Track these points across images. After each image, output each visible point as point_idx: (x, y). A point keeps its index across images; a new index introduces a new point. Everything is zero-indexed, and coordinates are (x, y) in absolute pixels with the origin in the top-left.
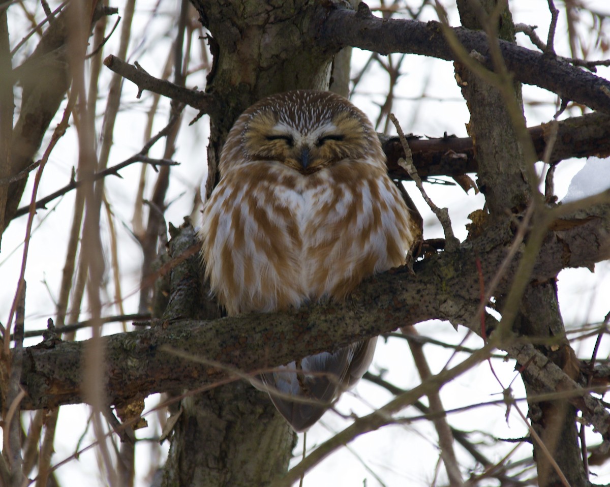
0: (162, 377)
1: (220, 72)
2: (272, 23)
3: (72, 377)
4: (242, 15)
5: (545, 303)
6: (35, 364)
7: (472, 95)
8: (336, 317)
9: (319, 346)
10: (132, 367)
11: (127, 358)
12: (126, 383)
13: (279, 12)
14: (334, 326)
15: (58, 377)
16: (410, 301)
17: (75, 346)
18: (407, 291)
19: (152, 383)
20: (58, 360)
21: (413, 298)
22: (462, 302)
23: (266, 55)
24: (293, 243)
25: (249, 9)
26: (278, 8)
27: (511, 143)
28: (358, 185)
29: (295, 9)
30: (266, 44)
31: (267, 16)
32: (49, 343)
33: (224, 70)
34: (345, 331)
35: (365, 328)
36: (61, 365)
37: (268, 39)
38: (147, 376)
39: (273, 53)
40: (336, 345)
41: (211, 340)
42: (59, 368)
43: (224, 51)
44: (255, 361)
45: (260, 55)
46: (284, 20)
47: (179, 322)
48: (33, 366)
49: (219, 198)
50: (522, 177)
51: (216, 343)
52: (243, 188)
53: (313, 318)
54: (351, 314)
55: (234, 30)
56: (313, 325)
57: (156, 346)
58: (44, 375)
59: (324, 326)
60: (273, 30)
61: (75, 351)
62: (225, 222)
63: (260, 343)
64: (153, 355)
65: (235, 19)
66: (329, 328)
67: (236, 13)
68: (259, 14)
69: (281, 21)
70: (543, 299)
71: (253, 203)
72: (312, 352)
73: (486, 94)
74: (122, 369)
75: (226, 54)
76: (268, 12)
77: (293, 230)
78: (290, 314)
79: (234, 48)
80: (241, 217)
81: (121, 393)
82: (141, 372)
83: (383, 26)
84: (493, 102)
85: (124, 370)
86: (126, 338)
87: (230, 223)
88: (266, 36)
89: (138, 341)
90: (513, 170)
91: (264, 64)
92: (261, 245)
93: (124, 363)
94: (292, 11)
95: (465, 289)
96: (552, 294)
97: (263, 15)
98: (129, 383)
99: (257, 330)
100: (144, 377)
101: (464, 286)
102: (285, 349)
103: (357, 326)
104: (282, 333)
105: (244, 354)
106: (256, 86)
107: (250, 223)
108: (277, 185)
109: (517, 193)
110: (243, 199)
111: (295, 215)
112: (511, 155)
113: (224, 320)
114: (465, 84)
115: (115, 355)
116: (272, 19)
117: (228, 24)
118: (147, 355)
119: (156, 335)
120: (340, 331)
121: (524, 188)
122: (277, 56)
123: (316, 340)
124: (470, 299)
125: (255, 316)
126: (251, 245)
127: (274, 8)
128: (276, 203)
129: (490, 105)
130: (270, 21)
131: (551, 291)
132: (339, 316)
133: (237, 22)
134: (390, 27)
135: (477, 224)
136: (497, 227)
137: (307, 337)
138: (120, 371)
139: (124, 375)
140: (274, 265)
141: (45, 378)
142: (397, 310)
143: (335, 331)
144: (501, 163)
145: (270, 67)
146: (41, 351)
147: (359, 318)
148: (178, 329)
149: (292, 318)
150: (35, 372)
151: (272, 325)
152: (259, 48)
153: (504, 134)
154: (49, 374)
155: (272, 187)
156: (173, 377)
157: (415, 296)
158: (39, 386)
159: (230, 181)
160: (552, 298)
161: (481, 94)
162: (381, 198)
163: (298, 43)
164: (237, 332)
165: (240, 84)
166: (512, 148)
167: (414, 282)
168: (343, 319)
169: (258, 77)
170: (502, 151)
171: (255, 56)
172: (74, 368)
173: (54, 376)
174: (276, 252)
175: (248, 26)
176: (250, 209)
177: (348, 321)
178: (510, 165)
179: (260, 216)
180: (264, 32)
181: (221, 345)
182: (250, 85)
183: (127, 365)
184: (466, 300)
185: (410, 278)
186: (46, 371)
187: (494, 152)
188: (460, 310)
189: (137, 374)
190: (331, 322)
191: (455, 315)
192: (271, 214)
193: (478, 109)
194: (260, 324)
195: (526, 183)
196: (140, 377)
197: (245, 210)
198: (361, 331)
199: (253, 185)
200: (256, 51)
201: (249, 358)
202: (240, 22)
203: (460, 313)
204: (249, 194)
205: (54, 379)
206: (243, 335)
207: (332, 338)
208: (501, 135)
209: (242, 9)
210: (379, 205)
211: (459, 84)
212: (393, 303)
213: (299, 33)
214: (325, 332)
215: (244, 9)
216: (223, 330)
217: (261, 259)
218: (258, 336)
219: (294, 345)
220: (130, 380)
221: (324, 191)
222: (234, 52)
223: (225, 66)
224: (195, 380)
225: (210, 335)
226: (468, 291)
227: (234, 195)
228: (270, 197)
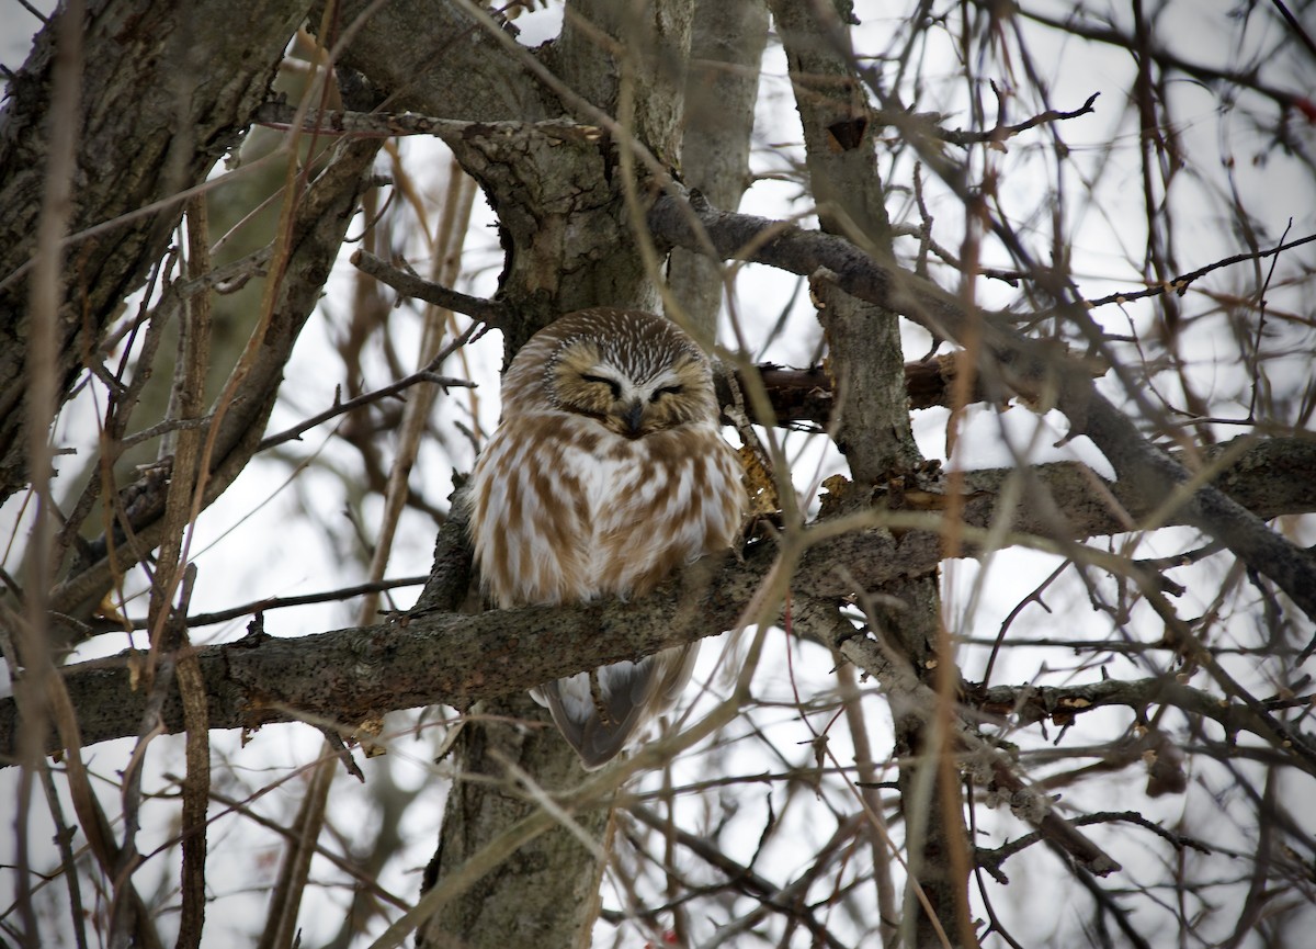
0: (403, 690)
1: (514, 272)
2: (579, 211)
3: (280, 687)
4: (539, 200)
5: (920, 604)
6: (229, 669)
7: (831, 321)
8: (638, 616)
9: (615, 654)
10: (361, 675)
11: (355, 664)
12: (353, 697)
13: (589, 196)
14: (636, 628)
15: (260, 687)
16: (737, 598)
17: (286, 646)
18: (734, 583)
19: (389, 697)
20: (262, 664)
21: (742, 593)
22: (806, 601)
23: (572, 254)
24: (581, 525)
25: (548, 192)
26: (587, 191)
27: (880, 388)
28: (679, 465)
29: (611, 193)
30: (571, 239)
31: (572, 201)
32: (252, 641)
33: (518, 271)
34: (650, 634)
35: (678, 631)
36: (266, 670)
37: (573, 232)
38: (382, 687)
39: (582, 251)
40: (639, 652)
41: (470, 641)
42: (263, 674)
43: (518, 245)
44: (528, 671)
45: (563, 253)
46: (594, 208)
47: (431, 615)
48: (228, 672)
49: (494, 451)
50: (894, 432)
51: (476, 646)
52: (524, 443)
53: (607, 615)
54: (659, 612)
55: (529, 219)
56: (608, 626)
57: (395, 648)
58: (242, 684)
59: (622, 628)
60: (581, 220)
61: (286, 652)
62: (500, 489)
63: (536, 647)
64: (391, 660)
65: (531, 204)
66: (629, 630)
67: (531, 197)
68: (562, 199)
69: (591, 208)
70: (918, 598)
71: (535, 468)
72: (607, 661)
73: (849, 321)
74: (348, 678)
75: (521, 250)
76: (574, 196)
77: (583, 510)
78: (578, 610)
79: (529, 243)
80: (519, 486)
81: (346, 710)
82: (373, 682)
83: (719, 223)
84: (857, 332)
85: (350, 679)
86: (356, 636)
87: (505, 492)
88: (571, 228)
89: (370, 641)
90: (883, 424)
91: (569, 266)
92: (541, 526)
93: (351, 670)
94: (606, 196)
95: (811, 584)
96: (931, 592)
97: (567, 200)
98: (358, 696)
99: (533, 630)
100: (378, 689)
101: (809, 580)
102: (569, 658)
103: (666, 628)
104: (566, 634)
105: (514, 662)
106: (558, 294)
107: (530, 496)
108: (568, 445)
109: (887, 454)
110: (523, 460)
111: (586, 489)
112: (880, 404)
113: (491, 614)
114: (822, 305)
115: (340, 659)
116: (579, 206)
117: (521, 211)
118: (383, 660)
119: (393, 634)
120: (644, 635)
121: (897, 448)
122: (586, 255)
123: (611, 646)
124: (817, 597)
125: (531, 611)
126: (529, 526)
127: (583, 191)
128: (564, 471)
129: (853, 335)
130: (576, 208)
131: (929, 588)
132: (643, 615)
133: (533, 208)
134: (727, 224)
135: (835, 493)
136: (856, 501)
137: (599, 642)
138: (345, 681)
139: (351, 686)
140: (557, 554)
141: (243, 688)
142: (721, 608)
143: (637, 634)
144: (866, 413)
145: (575, 270)
146: (241, 652)
147: (669, 618)
148: (428, 625)
149: (580, 615)
150: (230, 679)
151: (552, 623)
152: (562, 243)
153: (871, 374)
154: (248, 682)
155: (561, 447)
156: (418, 690)
157: (745, 590)
158: (234, 700)
159: (510, 428)
160: (931, 596)
161: (842, 320)
162: (707, 483)
163: (613, 238)
164: (505, 632)
165: (538, 290)
166: (881, 394)
167: (744, 571)
168: (647, 618)
169: (560, 283)
170: (867, 398)
171: (557, 255)
172: (283, 676)
173: (256, 686)
174: (560, 538)
175: (549, 216)
176: (531, 475)
177: (654, 622)
178: (878, 417)
179: (543, 486)
180: (569, 223)
181: (483, 649)
182: (550, 292)
183: (355, 672)
184: (812, 598)
185: (738, 565)
186: (245, 679)
187: (857, 398)
188: (804, 611)
189: (369, 685)
190: (632, 621)
191: (797, 617)
192: (556, 485)
193: (837, 341)
194: (536, 621)
195: (899, 441)
196: (373, 690)
197: (525, 476)
198: (672, 635)
199: (539, 441)
200: (558, 247)
201: (521, 667)
202: (536, 209)
203: (803, 616)
204: (531, 453)
205: (256, 689)
206: (514, 636)
207: (633, 643)
208: (867, 377)
209: (539, 191)
210: (701, 491)
211: (815, 306)
212: (715, 599)
213: (614, 225)
214: (624, 635)
215: (542, 191)
216: (487, 628)
217: (541, 545)
218: (533, 638)
219: (582, 651)
220: (359, 693)
221: (630, 468)
222: (530, 247)
223: (519, 265)
224: (448, 694)
225: (469, 634)
226: (814, 586)
227: (512, 452)
228: (558, 461)
